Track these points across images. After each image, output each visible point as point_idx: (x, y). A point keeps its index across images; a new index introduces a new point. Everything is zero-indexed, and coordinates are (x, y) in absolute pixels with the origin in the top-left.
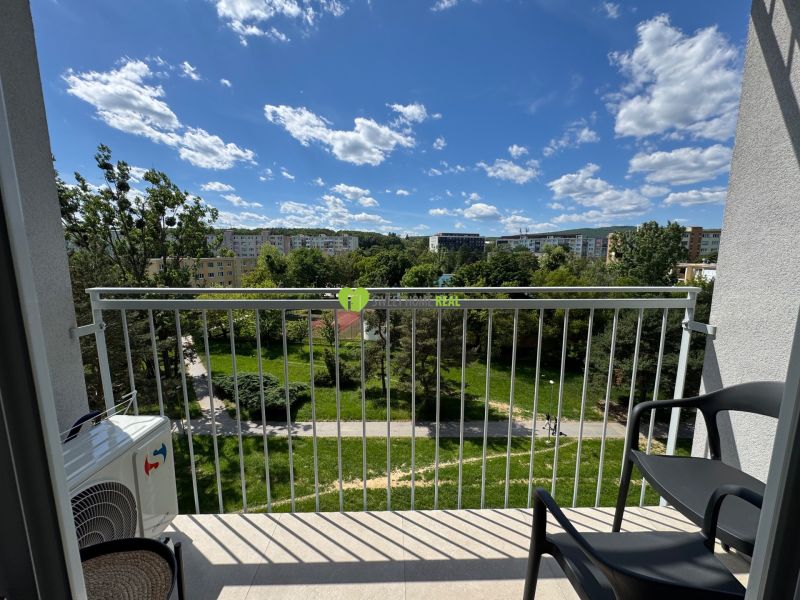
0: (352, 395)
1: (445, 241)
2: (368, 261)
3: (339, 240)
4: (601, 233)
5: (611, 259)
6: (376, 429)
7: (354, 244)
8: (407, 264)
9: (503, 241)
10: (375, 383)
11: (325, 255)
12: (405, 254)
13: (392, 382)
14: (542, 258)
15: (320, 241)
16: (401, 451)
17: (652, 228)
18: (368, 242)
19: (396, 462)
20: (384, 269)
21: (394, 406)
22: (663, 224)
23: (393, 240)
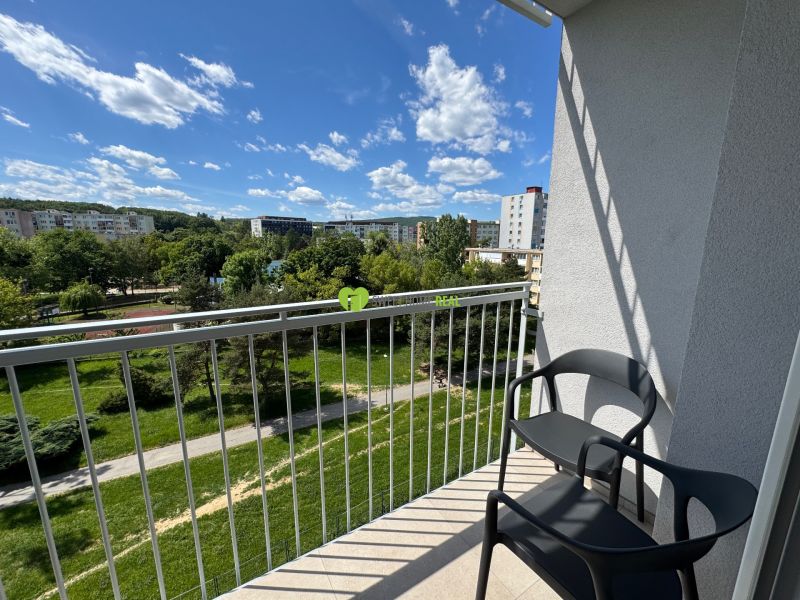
0: (166, 413)
1: (269, 224)
2: (172, 248)
3: (123, 220)
4: (412, 222)
5: (420, 245)
6: (205, 446)
7: (147, 226)
8: (226, 251)
9: (330, 226)
10: (200, 391)
11: (103, 239)
12: (222, 239)
13: (222, 386)
14: (367, 243)
15: (91, 221)
16: (243, 461)
17: (446, 219)
18: (168, 223)
19: (236, 474)
20: (196, 257)
21: (228, 412)
22: (455, 217)
23: (204, 223)
